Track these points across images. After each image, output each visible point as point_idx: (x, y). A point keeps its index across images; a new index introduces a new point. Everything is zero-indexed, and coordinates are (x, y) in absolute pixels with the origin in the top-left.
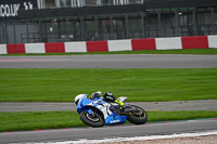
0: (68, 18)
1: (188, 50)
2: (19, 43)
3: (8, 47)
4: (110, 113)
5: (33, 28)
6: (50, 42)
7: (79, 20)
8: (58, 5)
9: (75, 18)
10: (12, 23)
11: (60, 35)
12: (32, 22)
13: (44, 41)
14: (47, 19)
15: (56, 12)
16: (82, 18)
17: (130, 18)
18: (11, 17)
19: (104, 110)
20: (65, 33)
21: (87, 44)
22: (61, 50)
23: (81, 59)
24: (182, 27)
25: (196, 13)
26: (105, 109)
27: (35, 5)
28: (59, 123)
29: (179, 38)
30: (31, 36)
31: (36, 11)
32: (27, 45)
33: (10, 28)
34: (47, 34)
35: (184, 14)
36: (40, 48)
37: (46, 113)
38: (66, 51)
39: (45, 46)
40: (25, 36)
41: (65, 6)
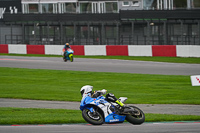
0: (49, 23)
1: (158, 58)
2: (3, 43)
4: (111, 112)
5: (17, 31)
6: (32, 44)
7: (59, 26)
8: (41, 11)
9: (56, 23)
11: (41, 38)
12: (16, 25)
13: (26, 43)
14: (31, 23)
15: (39, 17)
16: (62, 23)
17: (106, 26)
20: (46, 37)
22: (41, 52)
24: (153, 36)
25: (167, 24)
26: (106, 108)
27: (20, 9)
28: (36, 119)
29: (150, 47)
30: (14, 38)
31: (20, 16)
32: (10, 46)
34: (29, 36)
35: (155, 24)
36: (22, 49)
37: (24, 110)
38: (46, 53)
39: (27, 48)
40: (9, 38)
41: (47, 11)
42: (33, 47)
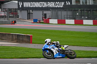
0: (85, 9)
2: (63, 19)
3: (58, 20)
5: (69, 13)
6: (77, 19)
7: (90, 11)
8: (81, 4)
9: (88, 9)
10: (60, 10)
11: (81, 16)
12: (69, 10)
14: (76, 9)
15: (80, 7)
16: (92, 9)
18: (60, 8)
19: (54, 51)
20: (83, 16)
21: (93, 21)
22: (81, 23)
23: (90, 28)
27: (71, 3)
30: (68, 16)
31: (71, 6)
32: (66, 20)
33: (59, 13)
34: (75, 16)
36: (72, 22)
38: (84, 24)
39: (75, 21)
40: (66, 16)
41: (84, 4)
42: (77, 21)
